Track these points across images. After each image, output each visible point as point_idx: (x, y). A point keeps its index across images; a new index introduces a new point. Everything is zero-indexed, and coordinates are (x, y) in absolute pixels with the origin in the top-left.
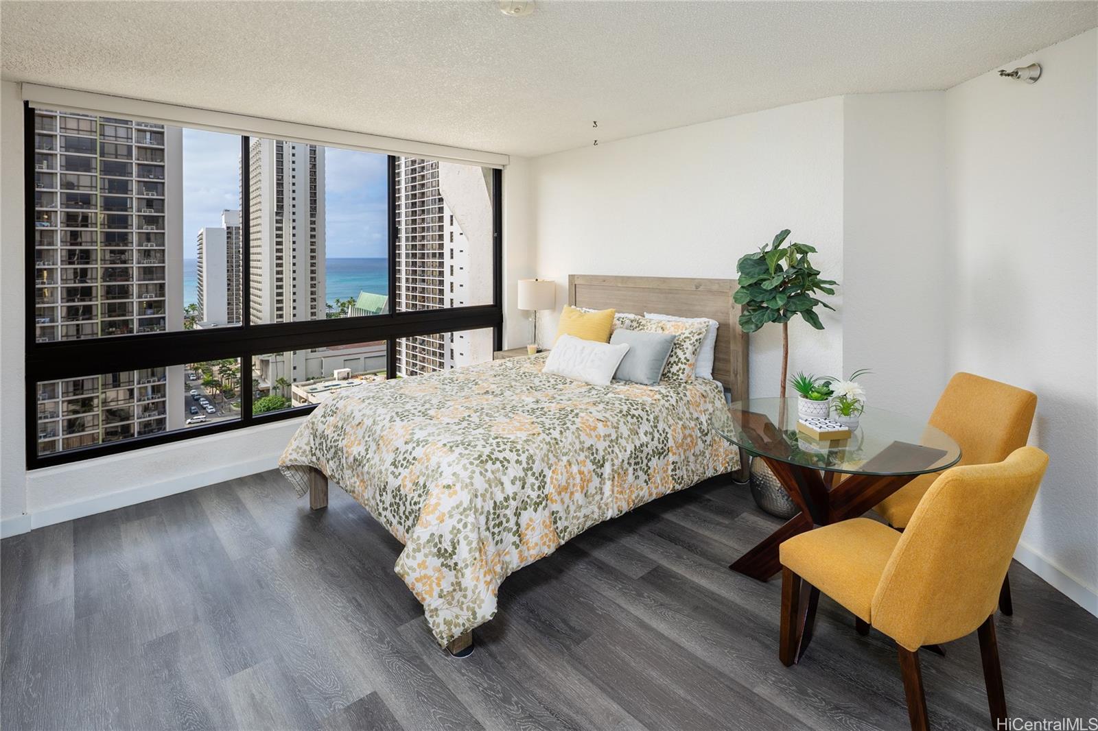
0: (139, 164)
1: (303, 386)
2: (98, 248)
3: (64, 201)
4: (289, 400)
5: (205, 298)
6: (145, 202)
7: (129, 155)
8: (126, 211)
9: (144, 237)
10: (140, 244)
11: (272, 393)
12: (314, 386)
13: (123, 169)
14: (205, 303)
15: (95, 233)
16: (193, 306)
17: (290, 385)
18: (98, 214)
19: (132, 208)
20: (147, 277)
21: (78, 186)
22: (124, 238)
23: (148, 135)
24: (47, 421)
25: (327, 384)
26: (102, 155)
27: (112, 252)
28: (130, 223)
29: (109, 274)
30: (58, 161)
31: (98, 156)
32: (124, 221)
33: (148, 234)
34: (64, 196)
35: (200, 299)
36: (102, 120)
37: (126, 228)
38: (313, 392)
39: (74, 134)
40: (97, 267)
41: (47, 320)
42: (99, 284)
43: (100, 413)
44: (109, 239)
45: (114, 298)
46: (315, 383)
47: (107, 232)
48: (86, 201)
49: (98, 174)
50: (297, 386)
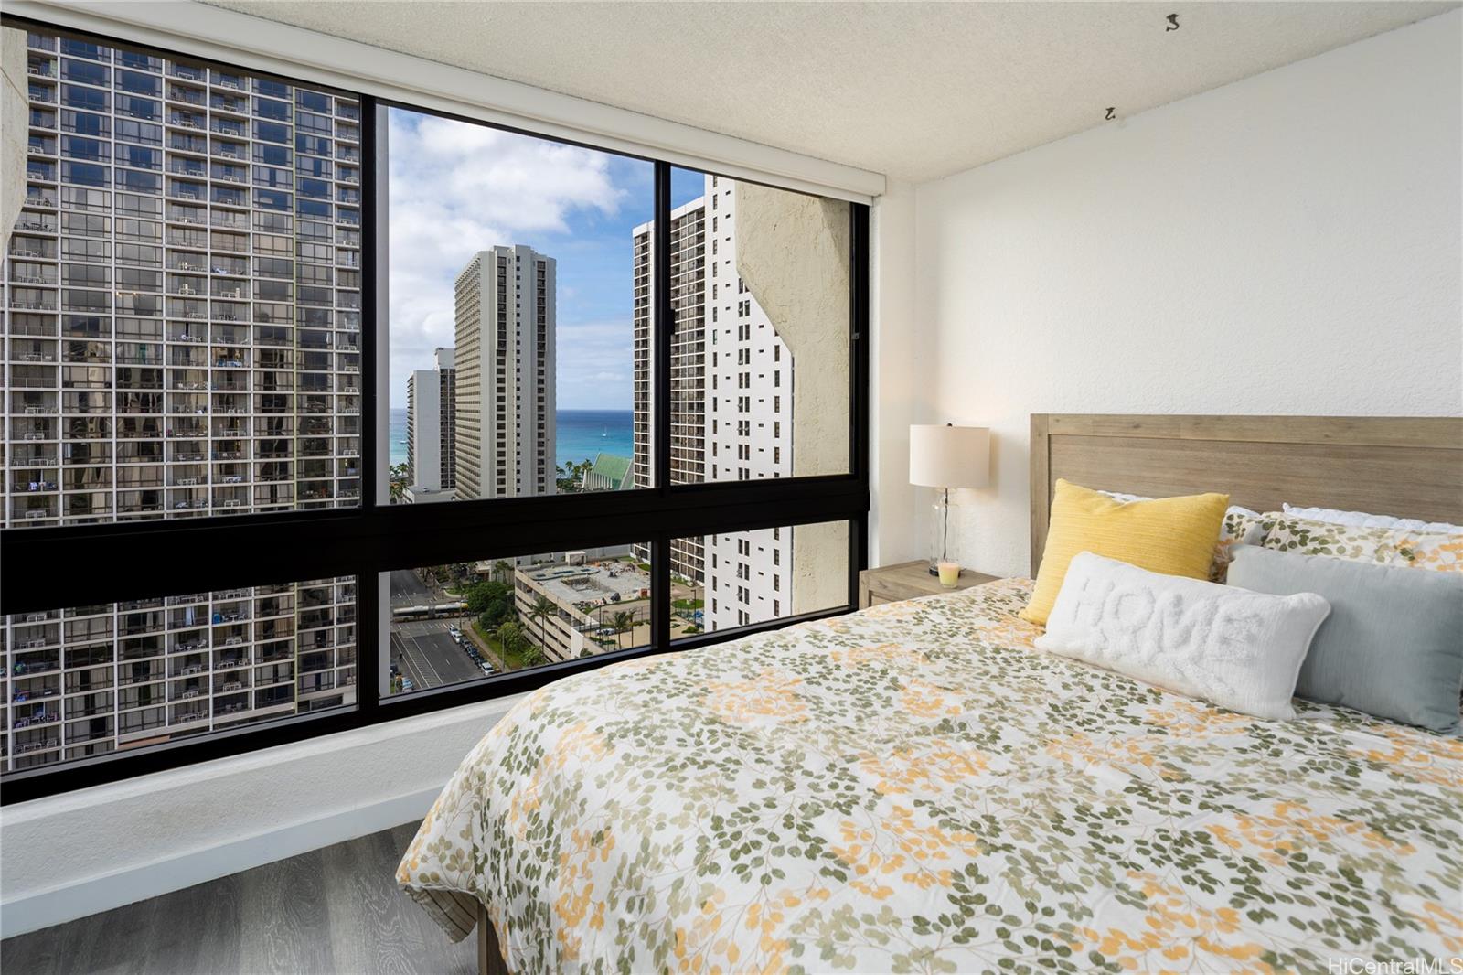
0: (339, 291)
1: (529, 570)
2: (294, 393)
3: (258, 336)
4: (512, 587)
5: (416, 457)
6: (346, 336)
7: (329, 280)
8: (326, 348)
9: (345, 380)
10: (341, 389)
11: (491, 578)
12: (541, 572)
13: (322, 297)
14: (416, 463)
15: (290, 377)
16: (403, 467)
17: (513, 569)
18: (293, 350)
19: (332, 344)
20: (349, 430)
21: (273, 318)
22: (323, 382)
23: (350, 253)
24: (238, 600)
25: (557, 570)
26: (300, 278)
27: (310, 398)
28: (329, 363)
29: (306, 425)
30: (252, 288)
31: (294, 281)
32: (322, 361)
33: (350, 376)
34: (257, 330)
35: (411, 459)
36: (299, 237)
37: (326, 369)
38: (540, 579)
39: (268, 255)
40: (293, 416)
41: (239, 478)
42: (295, 437)
43: (295, 593)
44: (307, 381)
45: (312, 454)
46: (542, 568)
47: (304, 374)
48: (280, 335)
49: (294, 303)
50: (521, 571)
